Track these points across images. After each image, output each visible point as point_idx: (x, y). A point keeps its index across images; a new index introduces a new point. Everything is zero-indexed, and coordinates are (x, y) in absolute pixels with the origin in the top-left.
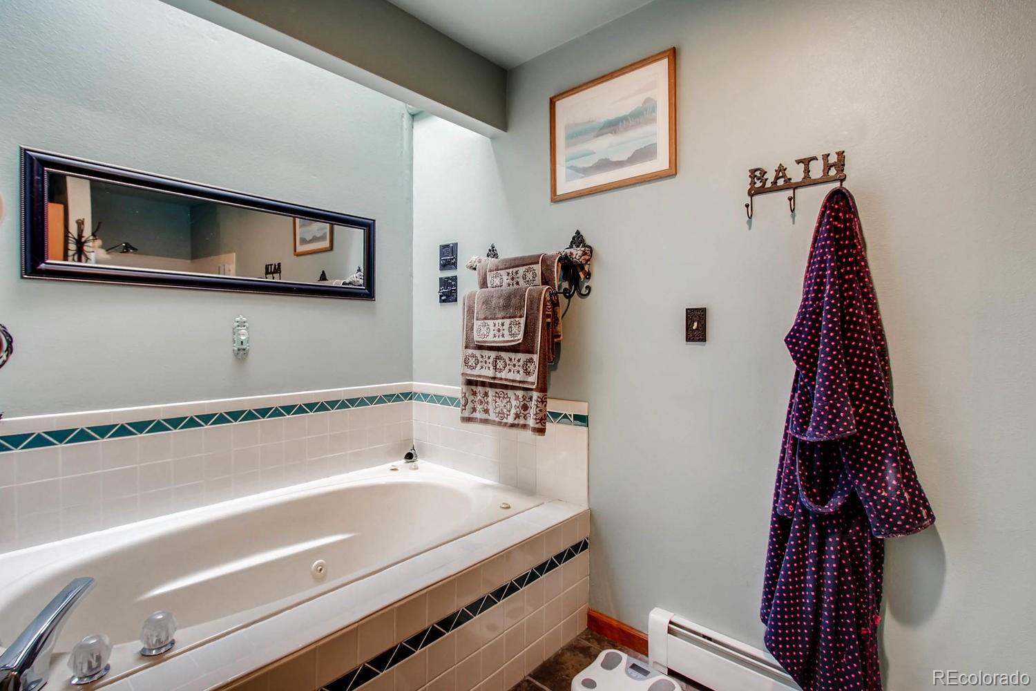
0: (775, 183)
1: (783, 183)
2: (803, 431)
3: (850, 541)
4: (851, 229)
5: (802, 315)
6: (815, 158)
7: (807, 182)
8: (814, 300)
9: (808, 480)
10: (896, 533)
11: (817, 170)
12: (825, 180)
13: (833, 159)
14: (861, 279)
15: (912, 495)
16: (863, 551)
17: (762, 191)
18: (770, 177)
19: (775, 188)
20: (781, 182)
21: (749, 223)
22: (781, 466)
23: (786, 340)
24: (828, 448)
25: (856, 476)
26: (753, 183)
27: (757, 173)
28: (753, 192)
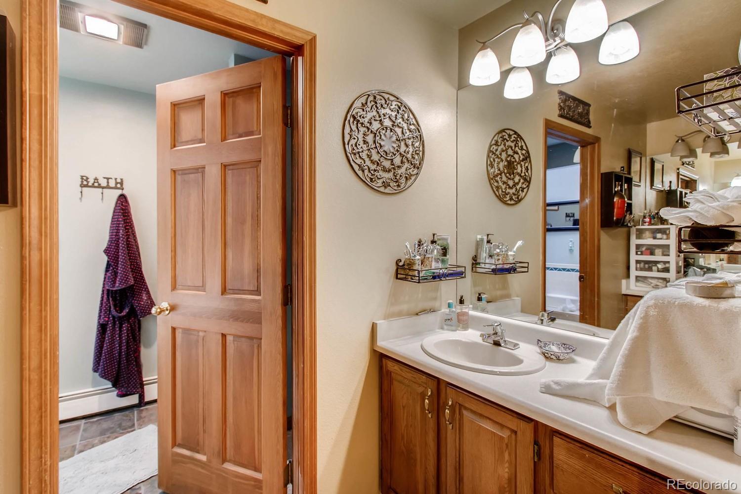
0: (93, 184)
1: (96, 185)
2: (114, 287)
3: (131, 324)
4: (128, 210)
5: (110, 241)
6: (111, 178)
7: (108, 187)
8: (116, 235)
9: (115, 306)
10: (147, 315)
11: (112, 183)
12: (116, 188)
13: (119, 181)
14: (132, 228)
15: (151, 302)
16: (135, 326)
17: (87, 186)
18: (91, 181)
19: (93, 186)
20: (96, 184)
21: (81, 199)
22: (102, 304)
23: (104, 251)
24: (122, 292)
25: (133, 299)
26: (82, 182)
27: (85, 178)
28: (82, 186)
